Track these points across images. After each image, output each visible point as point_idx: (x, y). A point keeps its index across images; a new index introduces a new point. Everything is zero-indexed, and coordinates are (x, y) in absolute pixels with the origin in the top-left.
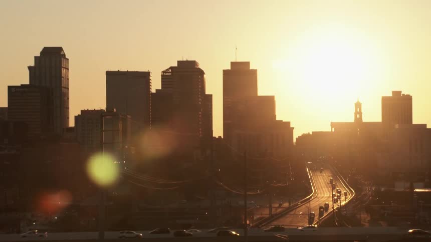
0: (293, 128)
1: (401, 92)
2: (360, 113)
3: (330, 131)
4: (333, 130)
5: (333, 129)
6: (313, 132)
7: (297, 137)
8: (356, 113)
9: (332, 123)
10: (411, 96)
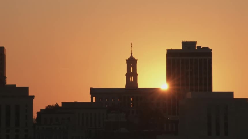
0: (33, 97)
1: (195, 43)
2: (135, 75)
3: (90, 101)
4: (94, 101)
5: (94, 98)
6: (63, 103)
7: (39, 111)
8: (128, 75)
9: (91, 89)
10: (211, 50)
